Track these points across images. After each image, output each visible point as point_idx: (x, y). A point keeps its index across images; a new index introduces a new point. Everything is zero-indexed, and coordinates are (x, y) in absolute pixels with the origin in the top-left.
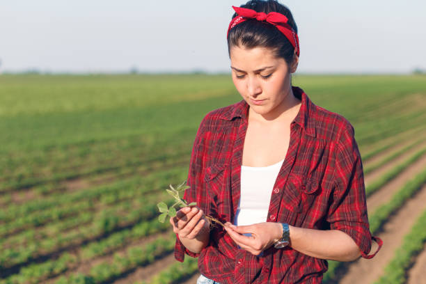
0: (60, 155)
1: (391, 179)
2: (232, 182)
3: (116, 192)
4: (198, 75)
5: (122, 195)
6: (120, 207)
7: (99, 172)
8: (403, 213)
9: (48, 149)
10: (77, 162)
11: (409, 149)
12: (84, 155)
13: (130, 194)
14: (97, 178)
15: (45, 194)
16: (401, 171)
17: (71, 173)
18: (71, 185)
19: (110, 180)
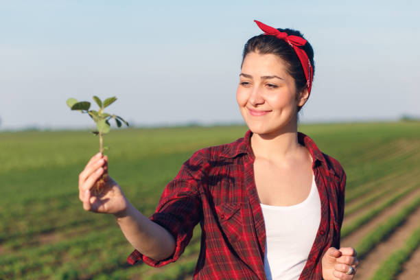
0: (40, 208)
1: (364, 223)
2: (256, 222)
3: (86, 244)
4: (193, 127)
5: (92, 247)
6: (85, 260)
7: (75, 225)
8: (373, 257)
9: (29, 203)
10: (54, 215)
11: (388, 193)
12: (63, 208)
13: (99, 246)
14: (70, 231)
15: (16, 248)
16: (376, 215)
17: (46, 226)
18: (44, 239)
19: (84, 232)
